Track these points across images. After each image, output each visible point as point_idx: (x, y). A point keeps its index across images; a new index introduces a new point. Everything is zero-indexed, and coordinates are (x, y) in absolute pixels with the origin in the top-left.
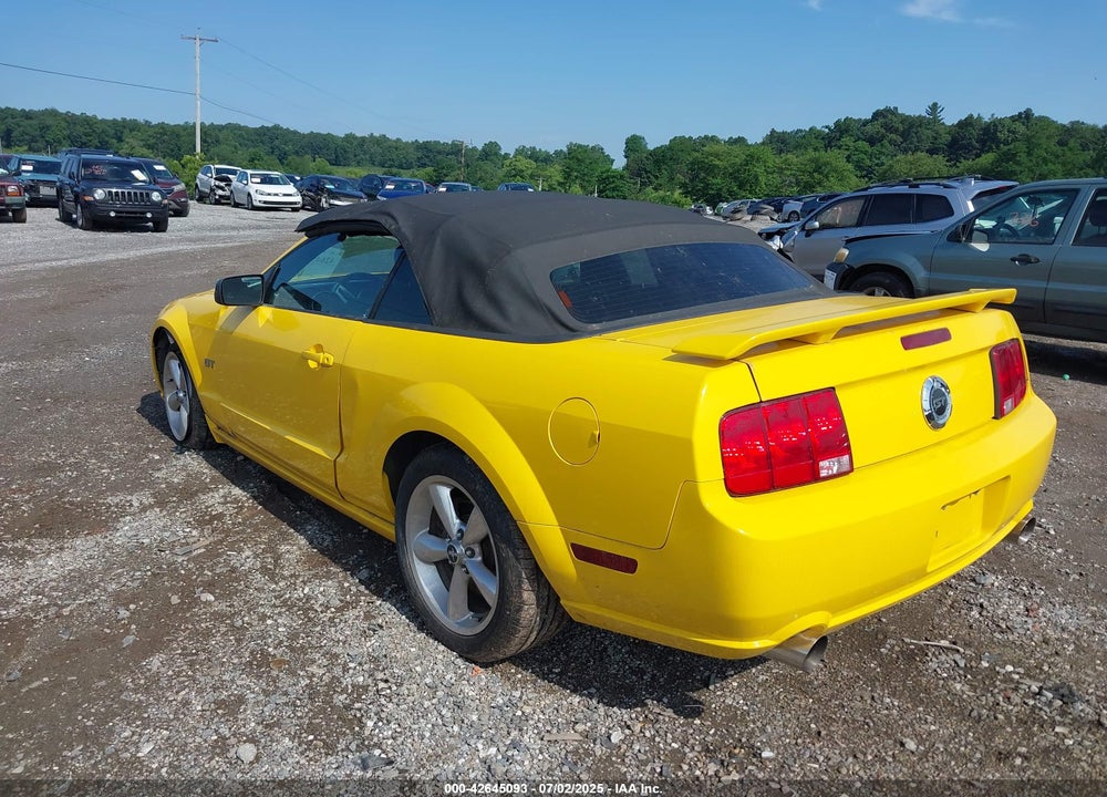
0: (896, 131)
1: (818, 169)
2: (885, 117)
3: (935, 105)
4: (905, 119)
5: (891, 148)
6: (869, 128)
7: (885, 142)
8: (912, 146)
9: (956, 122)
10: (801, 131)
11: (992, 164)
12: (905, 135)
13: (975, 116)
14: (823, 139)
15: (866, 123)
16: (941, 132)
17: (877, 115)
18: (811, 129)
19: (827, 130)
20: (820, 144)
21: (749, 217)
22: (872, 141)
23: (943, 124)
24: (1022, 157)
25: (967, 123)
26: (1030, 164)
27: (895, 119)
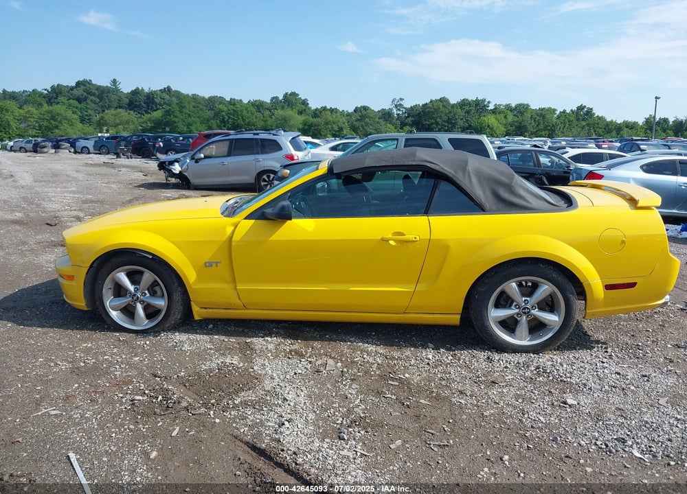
0: (94, 95)
1: (53, 118)
2: (84, 85)
3: (115, 80)
4: (98, 88)
5: (93, 105)
6: (75, 91)
7: (88, 101)
8: (107, 105)
9: (129, 92)
10: (26, 92)
11: (162, 117)
12: (100, 97)
13: (140, 88)
14: (44, 97)
15: (72, 88)
16: (123, 97)
17: (78, 84)
18: (33, 90)
19: (46, 92)
20: (43, 101)
21: (53, 151)
22: (79, 100)
23: (122, 92)
24: (177, 113)
25: (136, 92)
26: (182, 117)
27: (91, 87)
